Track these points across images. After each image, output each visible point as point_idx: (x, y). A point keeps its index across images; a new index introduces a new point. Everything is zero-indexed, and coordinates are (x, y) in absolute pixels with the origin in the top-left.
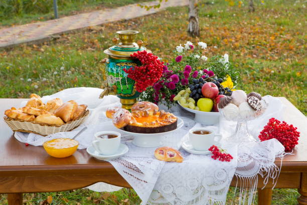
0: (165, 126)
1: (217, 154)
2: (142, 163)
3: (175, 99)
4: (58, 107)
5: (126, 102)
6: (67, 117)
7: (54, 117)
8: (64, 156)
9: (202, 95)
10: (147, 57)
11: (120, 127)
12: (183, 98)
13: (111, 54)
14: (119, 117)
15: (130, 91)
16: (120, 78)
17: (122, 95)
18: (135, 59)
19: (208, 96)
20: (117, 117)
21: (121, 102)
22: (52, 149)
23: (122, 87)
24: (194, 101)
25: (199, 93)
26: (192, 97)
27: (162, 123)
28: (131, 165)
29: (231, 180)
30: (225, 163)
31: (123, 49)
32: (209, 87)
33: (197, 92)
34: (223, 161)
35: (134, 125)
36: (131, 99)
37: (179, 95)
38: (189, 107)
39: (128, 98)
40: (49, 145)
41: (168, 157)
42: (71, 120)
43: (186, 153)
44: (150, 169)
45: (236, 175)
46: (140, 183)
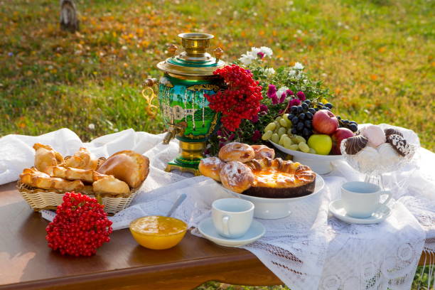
2: (295, 246)
6: (134, 179)
9: (314, 131)
14: (238, 174)
16: (194, 110)
17: (191, 136)
19: (325, 131)
24: (304, 140)
25: (308, 128)
26: (297, 134)
28: (282, 251)
31: (188, 63)
32: (326, 116)
33: (305, 126)
37: (269, 131)
38: (299, 150)
44: (311, 253)
45: (425, 250)
46: (298, 278)
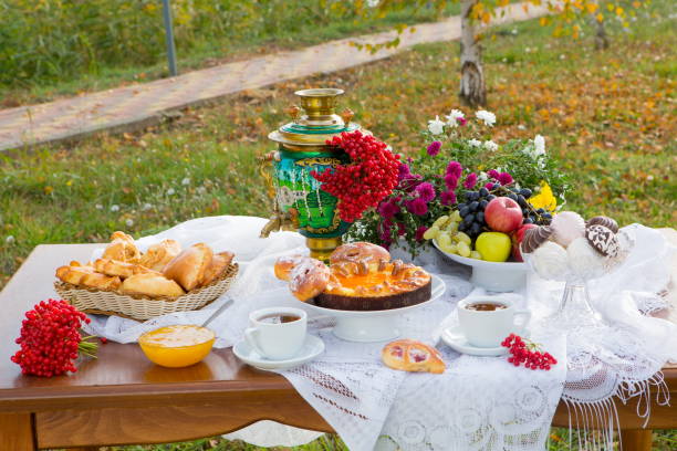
0: (405, 295)
1: (519, 353)
2: (354, 376)
3: (427, 235)
4: (170, 258)
5: (320, 244)
6: (191, 279)
7: (163, 279)
8: (186, 364)
9: (485, 227)
10: (361, 145)
11: (305, 299)
12: (444, 233)
13: (284, 140)
14: (302, 276)
15: (326, 221)
16: (306, 193)
17: (310, 229)
18: (337, 150)
19: (499, 226)
20: (298, 277)
21: (307, 244)
22: (159, 347)
23: (308, 212)
24: (469, 240)
25: (478, 222)
26: (464, 231)
27: (397, 287)
28: (331, 381)
29: (553, 410)
30: (539, 374)
31: (309, 130)
32: (500, 206)
33: (475, 220)
34: (534, 368)
35: (336, 293)
36: (330, 238)
37: (436, 226)
38: (457, 253)
39: (324, 236)
40: (151, 341)
41: (413, 361)
42: (199, 286)
43: (453, 352)
44: (373, 388)
45: (565, 399)
46: (350, 419)
